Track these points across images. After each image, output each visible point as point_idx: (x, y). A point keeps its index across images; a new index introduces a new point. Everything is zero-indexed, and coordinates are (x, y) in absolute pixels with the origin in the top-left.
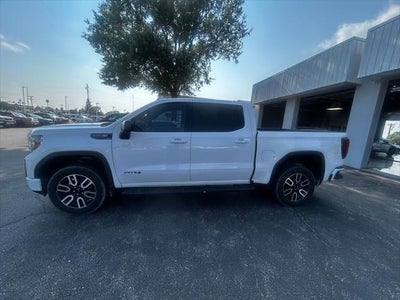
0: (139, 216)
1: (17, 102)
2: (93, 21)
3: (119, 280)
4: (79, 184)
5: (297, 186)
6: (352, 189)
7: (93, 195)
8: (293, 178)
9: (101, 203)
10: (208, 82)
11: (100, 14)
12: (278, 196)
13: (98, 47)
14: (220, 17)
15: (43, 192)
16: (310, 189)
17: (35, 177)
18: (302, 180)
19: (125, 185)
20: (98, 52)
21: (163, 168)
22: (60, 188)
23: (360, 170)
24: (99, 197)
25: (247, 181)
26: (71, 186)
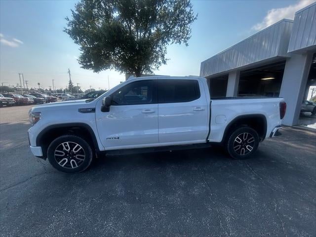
0: (120, 172)
1: (15, 86)
2: (72, 19)
3: (110, 225)
4: (71, 149)
5: (244, 143)
6: (287, 143)
7: (82, 158)
8: (241, 137)
9: (89, 164)
10: (164, 62)
11: (77, 12)
12: (229, 152)
13: (77, 39)
14: (172, 9)
15: (44, 157)
16: (255, 145)
17: (37, 145)
18: (248, 138)
19: (107, 149)
20: (76, 42)
21: (132, 133)
22: (57, 153)
23: (292, 127)
24: (88, 159)
25: (204, 141)
26: (65, 151)
